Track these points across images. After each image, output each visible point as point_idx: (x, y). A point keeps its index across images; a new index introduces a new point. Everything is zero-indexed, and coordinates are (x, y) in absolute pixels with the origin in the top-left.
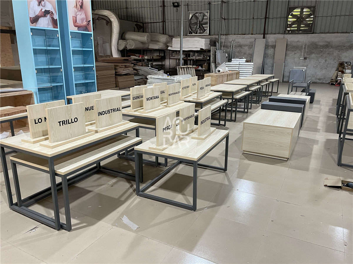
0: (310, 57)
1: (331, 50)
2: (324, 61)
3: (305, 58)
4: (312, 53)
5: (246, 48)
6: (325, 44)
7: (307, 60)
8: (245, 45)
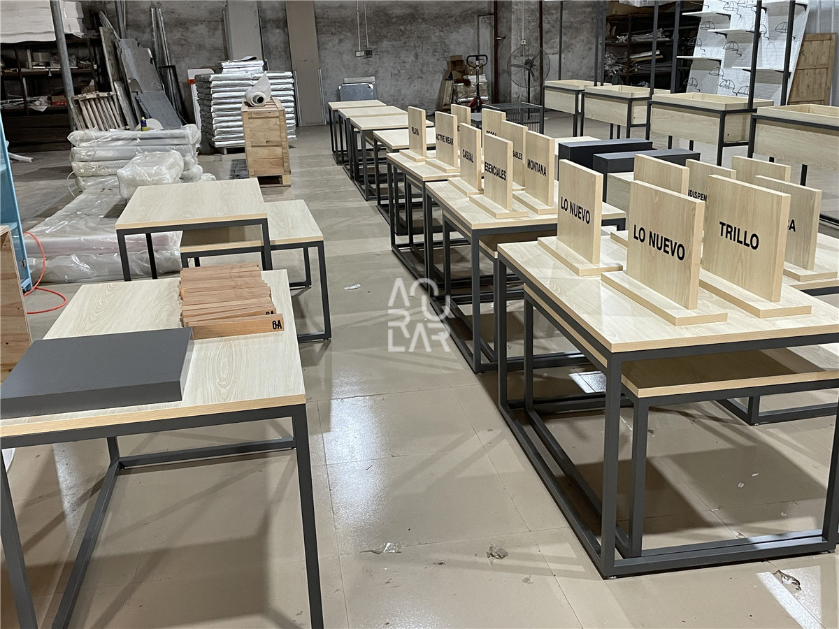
0: (379, 50)
1: (423, 26)
2: (412, 58)
3: (368, 53)
4: (381, 38)
5: (202, 29)
6: (408, 12)
7: (374, 58)
8: (197, 22)
